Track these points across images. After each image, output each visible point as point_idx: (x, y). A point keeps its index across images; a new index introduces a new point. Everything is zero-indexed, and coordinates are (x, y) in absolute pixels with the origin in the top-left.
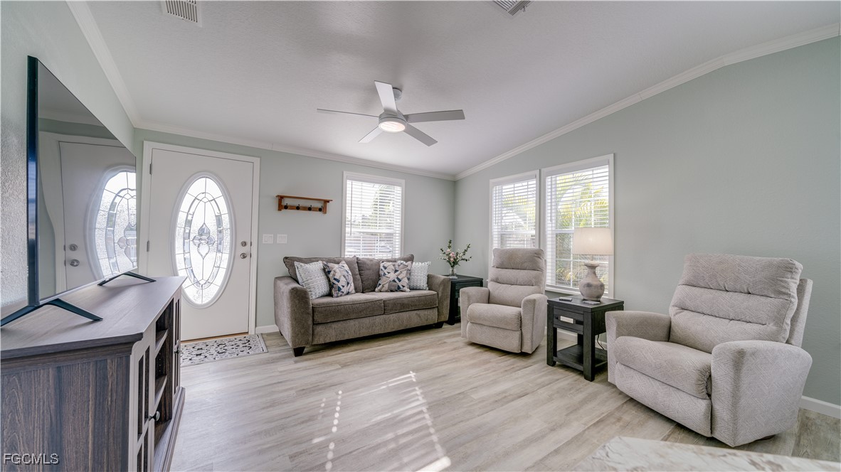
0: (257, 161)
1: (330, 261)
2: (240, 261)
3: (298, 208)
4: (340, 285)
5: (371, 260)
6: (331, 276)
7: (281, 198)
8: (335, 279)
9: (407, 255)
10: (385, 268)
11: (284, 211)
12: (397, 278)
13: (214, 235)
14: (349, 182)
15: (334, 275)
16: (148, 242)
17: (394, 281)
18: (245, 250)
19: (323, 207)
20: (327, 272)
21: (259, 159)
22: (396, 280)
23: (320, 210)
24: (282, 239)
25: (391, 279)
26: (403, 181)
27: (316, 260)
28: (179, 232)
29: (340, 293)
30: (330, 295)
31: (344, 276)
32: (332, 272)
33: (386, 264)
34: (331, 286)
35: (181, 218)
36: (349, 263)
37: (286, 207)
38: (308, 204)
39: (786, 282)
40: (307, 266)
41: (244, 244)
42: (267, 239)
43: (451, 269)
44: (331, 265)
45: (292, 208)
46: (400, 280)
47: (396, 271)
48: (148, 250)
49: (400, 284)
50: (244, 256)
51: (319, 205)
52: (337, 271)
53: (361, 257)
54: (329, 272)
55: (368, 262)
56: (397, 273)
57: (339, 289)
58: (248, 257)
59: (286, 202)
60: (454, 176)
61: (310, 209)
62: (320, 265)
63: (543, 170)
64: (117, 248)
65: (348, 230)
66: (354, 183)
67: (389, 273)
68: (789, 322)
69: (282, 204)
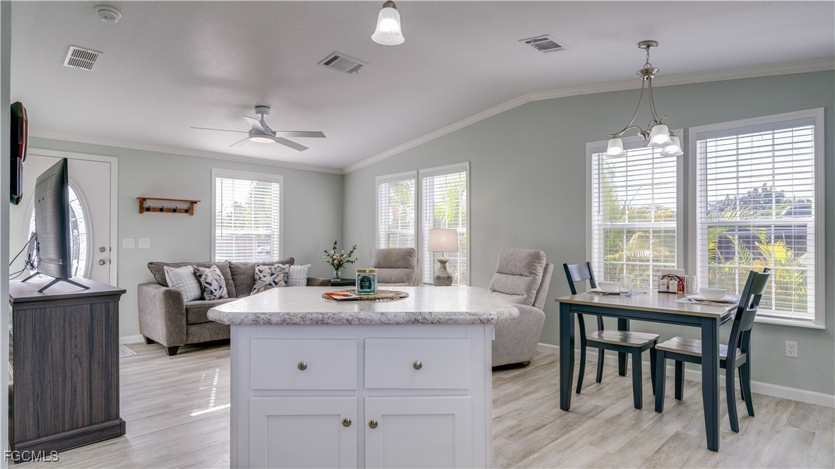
0: (114, 161)
1: (199, 265)
2: (97, 267)
3: (161, 210)
4: (212, 288)
5: (245, 264)
6: (202, 279)
7: (142, 200)
8: (206, 283)
9: (287, 258)
10: (261, 272)
11: (146, 213)
12: (274, 281)
14: (218, 180)
15: (206, 279)
17: (270, 284)
18: (103, 256)
19: (189, 208)
20: (198, 276)
21: (117, 158)
22: (272, 283)
23: (186, 211)
24: (144, 243)
26: (281, 178)
27: (185, 264)
29: (213, 297)
30: (202, 298)
31: (216, 280)
32: (204, 276)
33: (262, 268)
34: (203, 290)
36: (221, 267)
37: (148, 209)
38: (173, 205)
39: (535, 266)
40: (178, 270)
41: (103, 250)
42: (128, 243)
43: (335, 272)
44: (201, 269)
45: (155, 210)
46: (276, 284)
47: (272, 274)
50: (103, 262)
51: (185, 206)
52: (209, 274)
53: (233, 262)
54: (200, 276)
55: (242, 267)
56: (274, 276)
57: (212, 293)
58: (107, 264)
59: (147, 204)
60: (341, 169)
61: (175, 211)
62: (190, 269)
63: (421, 171)
65: (218, 232)
66: (225, 180)
67: (264, 276)
68: (535, 292)
69: (143, 206)
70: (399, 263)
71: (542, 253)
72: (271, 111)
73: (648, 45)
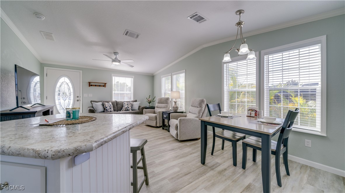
0: (81, 71)
1: (104, 102)
2: (76, 102)
3: (96, 86)
4: (107, 109)
5: (121, 102)
6: (104, 106)
7: (90, 83)
9: (135, 100)
10: (125, 104)
11: (91, 87)
13: (68, 94)
14: (114, 78)
15: (105, 106)
16: (47, 97)
17: (127, 108)
18: (78, 99)
19: (104, 85)
20: (103, 105)
21: (82, 71)
23: (104, 86)
24: (91, 95)
25: (126, 107)
26: (134, 77)
27: (100, 101)
28: (57, 94)
29: (107, 111)
31: (109, 106)
32: (105, 105)
33: (125, 103)
34: (104, 109)
35: (57, 90)
36: (113, 103)
37: (92, 85)
38: (99, 84)
39: (202, 104)
40: (97, 103)
41: (78, 97)
42: (85, 95)
43: (149, 104)
44: (104, 103)
45: (94, 86)
46: (128, 108)
47: (128, 105)
48: (47, 99)
49: (128, 109)
50: (78, 101)
51: (103, 85)
52: (107, 105)
53: (117, 101)
54: (104, 105)
55: (120, 102)
57: (107, 110)
58: (79, 101)
60: (153, 74)
61: (100, 86)
62: (101, 103)
63: (172, 73)
64: (37, 98)
65: (113, 92)
66: (116, 77)
68: (201, 114)
69: (90, 85)
70: (164, 102)
71: (205, 100)
72: (119, 55)
73: (240, 12)
